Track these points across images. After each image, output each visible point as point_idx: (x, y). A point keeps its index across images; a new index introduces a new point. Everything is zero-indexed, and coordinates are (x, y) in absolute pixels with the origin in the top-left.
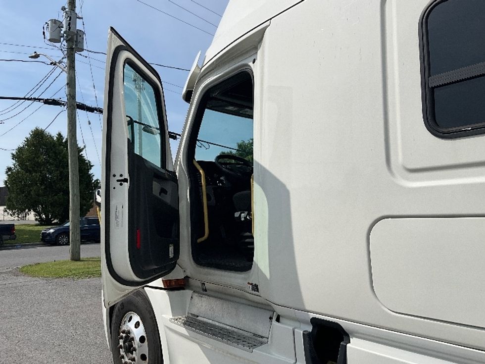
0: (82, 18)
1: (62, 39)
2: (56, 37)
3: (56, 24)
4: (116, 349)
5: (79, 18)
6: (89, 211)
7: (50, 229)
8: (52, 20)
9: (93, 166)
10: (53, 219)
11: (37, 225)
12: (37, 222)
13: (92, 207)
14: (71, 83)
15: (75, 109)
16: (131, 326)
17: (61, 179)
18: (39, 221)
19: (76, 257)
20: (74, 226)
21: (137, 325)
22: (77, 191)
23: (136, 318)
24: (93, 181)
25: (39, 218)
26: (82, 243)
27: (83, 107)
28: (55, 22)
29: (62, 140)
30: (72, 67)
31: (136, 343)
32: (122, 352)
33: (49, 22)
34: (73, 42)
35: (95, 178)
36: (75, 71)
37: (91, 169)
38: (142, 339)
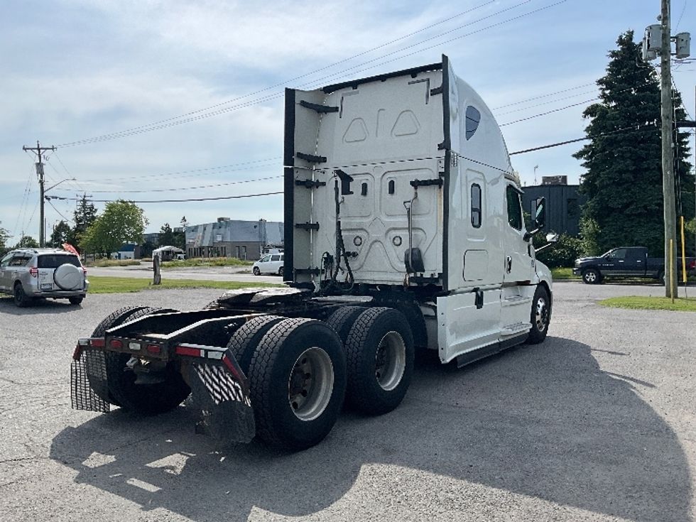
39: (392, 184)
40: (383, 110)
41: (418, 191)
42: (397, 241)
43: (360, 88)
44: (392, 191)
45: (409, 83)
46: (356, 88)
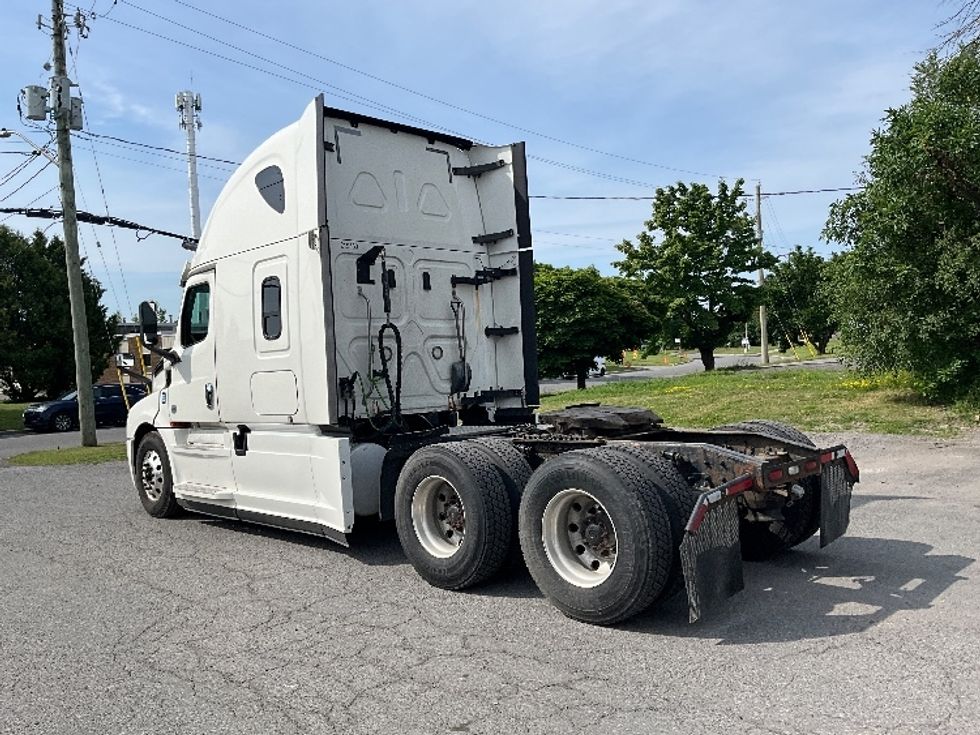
0: (77, 85)
1: (48, 115)
2: (40, 114)
3: (39, 93)
4: (139, 479)
5: (74, 85)
6: (102, 374)
7: (38, 406)
8: (30, 87)
9: (104, 291)
10: (36, 390)
11: (6, 402)
12: (8, 398)
13: (107, 367)
14: (67, 184)
15: (75, 221)
16: (150, 461)
17: (47, 318)
18: (9, 395)
19: (90, 442)
20: (85, 397)
21: (155, 458)
22: (86, 345)
23: (154, 454)
24: (107, 319)
25: (10, 390)
26: (99, 427)
27: (86, 217)
28: (36, 90)
29: (45, 244)
30: (66, 158)
31: (155, 471)
32: (144, 481)
33: (26, 90)
34: (65, 120)
35: (109, 314)
36: (71, 166)
37: (100, 296)
38: (159, 468)
39: (426, 277)
40: (399, 172)
41: (456, 290)
42: (437, 353)
43: (361, 128)
44: (427, 286)
45: (427, 149)
46: (356, 127)
